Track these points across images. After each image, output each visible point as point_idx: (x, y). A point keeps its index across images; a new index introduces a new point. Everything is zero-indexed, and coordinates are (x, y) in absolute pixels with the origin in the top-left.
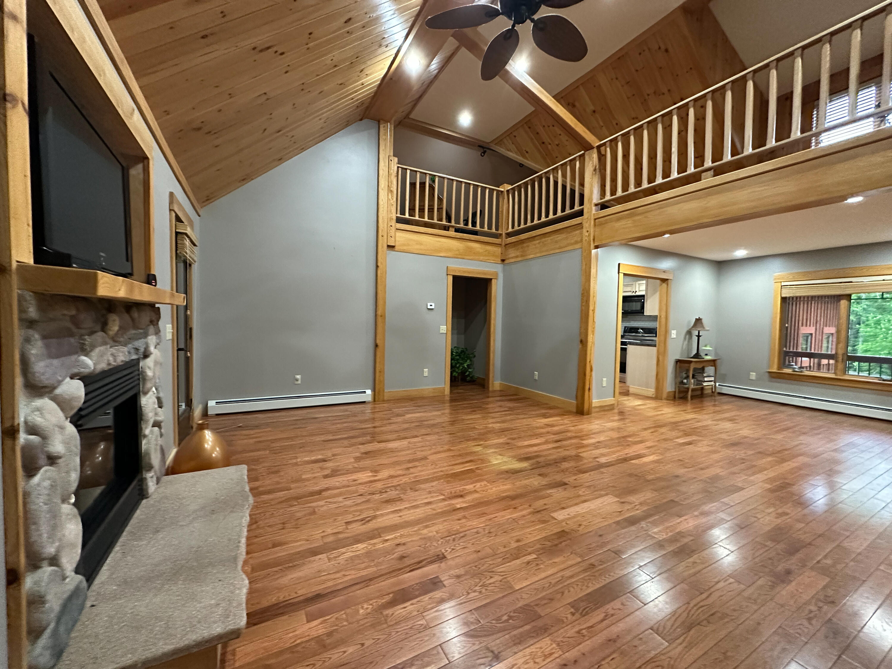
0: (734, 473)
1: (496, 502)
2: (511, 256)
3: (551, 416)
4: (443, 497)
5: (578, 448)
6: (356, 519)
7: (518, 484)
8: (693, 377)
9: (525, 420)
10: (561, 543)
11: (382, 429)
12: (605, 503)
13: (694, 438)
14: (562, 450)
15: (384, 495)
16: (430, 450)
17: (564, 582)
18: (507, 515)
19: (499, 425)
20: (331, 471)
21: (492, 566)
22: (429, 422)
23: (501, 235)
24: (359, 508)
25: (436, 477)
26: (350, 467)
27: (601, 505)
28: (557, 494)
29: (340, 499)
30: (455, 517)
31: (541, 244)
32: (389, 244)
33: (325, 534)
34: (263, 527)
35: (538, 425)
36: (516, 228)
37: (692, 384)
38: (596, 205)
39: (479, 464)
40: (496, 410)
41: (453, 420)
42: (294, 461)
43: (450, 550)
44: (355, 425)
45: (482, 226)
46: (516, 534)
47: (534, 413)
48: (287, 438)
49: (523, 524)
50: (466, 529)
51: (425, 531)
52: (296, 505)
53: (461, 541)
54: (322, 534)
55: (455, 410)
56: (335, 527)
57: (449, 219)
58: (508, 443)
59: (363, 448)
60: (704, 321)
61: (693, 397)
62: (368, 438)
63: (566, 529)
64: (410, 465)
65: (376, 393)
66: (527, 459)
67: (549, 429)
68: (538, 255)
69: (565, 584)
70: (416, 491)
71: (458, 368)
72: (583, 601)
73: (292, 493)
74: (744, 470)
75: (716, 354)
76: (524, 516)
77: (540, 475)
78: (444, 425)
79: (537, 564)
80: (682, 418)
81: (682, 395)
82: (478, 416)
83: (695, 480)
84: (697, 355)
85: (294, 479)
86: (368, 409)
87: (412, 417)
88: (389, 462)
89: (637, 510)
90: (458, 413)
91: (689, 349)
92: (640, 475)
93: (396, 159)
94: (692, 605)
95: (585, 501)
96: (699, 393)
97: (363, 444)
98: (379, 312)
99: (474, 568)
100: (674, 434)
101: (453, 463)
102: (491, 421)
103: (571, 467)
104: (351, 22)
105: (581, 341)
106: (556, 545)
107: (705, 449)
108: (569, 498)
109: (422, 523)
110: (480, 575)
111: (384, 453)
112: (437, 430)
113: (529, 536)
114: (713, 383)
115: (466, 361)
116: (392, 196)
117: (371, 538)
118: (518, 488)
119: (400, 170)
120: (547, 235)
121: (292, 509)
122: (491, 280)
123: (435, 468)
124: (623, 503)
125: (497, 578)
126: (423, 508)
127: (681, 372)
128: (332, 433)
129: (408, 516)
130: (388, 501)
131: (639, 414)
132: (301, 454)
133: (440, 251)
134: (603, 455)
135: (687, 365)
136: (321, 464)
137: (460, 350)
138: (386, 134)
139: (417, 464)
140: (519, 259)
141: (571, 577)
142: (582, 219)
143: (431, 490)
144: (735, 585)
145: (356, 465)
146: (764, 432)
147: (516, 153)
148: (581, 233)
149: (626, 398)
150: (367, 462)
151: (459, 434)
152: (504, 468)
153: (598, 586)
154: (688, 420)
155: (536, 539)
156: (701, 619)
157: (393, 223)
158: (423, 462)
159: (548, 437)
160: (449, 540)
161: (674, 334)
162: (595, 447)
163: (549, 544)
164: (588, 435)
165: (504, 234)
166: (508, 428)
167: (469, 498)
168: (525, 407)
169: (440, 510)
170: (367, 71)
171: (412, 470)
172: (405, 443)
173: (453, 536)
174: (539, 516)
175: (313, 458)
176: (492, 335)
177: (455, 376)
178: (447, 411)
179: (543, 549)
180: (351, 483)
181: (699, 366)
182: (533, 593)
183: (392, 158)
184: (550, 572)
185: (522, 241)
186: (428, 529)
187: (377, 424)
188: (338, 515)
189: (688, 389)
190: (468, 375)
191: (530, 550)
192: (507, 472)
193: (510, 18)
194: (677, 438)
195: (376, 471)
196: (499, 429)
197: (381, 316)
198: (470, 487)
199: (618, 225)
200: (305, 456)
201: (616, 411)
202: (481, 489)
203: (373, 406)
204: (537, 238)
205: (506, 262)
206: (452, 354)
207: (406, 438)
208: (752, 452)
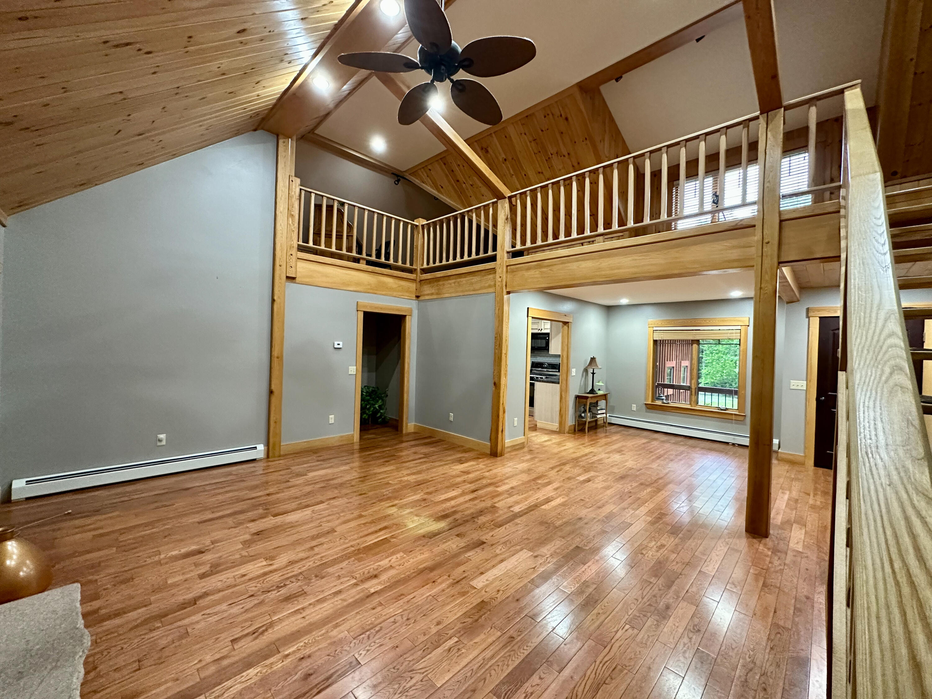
0: (625, 509)
1: (415, 577)
2: (426, 293)
3: (467, 461)
4: (354, 581)
5: (493, 497)
6: (246, 632)
7: (437, 550)
8: (589, 411)
9: (441, 468)
10: (481, 616)
11: (278, 495)
12: (520, 560)
13: (592, 474)
14: (478, 501)
15: (283, 591)
16: (338, 519)
17: (486, 664)
18: (427, 592)
19: (414, 477)
20: (211, 567)
21: (412, 663)
22: (335, 482)
23: (415, 270)
24: (249, 615)
25: (345, 555)
26: (237, 556)
27: (516, 563)
28: (476, 556)
29: (224, 606)
30: (369, 606)
31: (456, 284)
32: (289, 275)
33: (203, 663)
34: (107, 674)
35: (454, 473)
36: (431, 265)
37: (588, 417)
38: (508, 252)
39: (395, 531)
40: (410, 459)
41: (363, 475)
42: (156, 558)
43: (364, 653)
44: (241, 494)
45: (396, 260)
46: (436, 615)
47: (449, 458)
48: (146, 525)
49: (443, 601)
50: (381, 620)
51: (334, 633)
52: (158, 628)
53: (377, 637)
54: (199, 666)
55: (366, 462)
56: (217, 650)
57: (360, 252)
58: (425, 500)
59: (254, 527)
60: (597, 360)
61: (590, 429)
62: (261, 511)
63: (486, 597)
64: (314, 543)
65: (270, 448)
66: (444, 517)
67: (465, 477)
68: (454, 295)
69: (487, 667)
70: (323, 578)
71: (369, 409)
72: (504, 684)
73: (154, 609)
74: (631, 504)
75: (607, 388)
76: (443, 590)
77: (458, 535)
78: (353, 483)
79: (459, 649)
80: (582, 453)
81: (581, 427)
82: (392, 467)
83: (595, 521)
84: (592, 391)
85: (156, 587)
86: (259, 468)
87: (315, 476)
88: (287, 543)
89: (549, 563)
90: (369, 465)
91: (586, 385)
92: (549, 522)
93: (298, 181)
94: (598, 663)
95: (502, 561)
96: (594, 424)
97: (253, 521)
98: (276, 353)
99: (392, 670)
100: (577, 471)
101: (366, 532)
102: (405, 472)
103: (488, 521)
104: (245, 33)
105: (495, 384)
106: (477, 620)
107: (600, 486)
108: (487, 560)
109: (330, 622)
110: (400, 678)
111: (281, 530)
112: (344, 491)
113: (449, 615)
114: (604, 415)
115: (378, 402)
116: (293, 221)
117: (266, 657)
118: (436, 556)
119: (303, 192)
120: (463, 276)
121: (152, 635)
122: (404, 316)
123: (344, 543)
124: (536, 557)
125: (418, 677)
126: (332, 601)
127: (580, 407)
128: (210, 509)
129: (314, 615)
130: (288, 599)
131: (546, 451)
132: (166, 547)
133: (348, 285)
134: (517, 503)
135: (584, 400)
136: (197, 557)
137: (371, 389)
138: (286, 150)
139: (322, 540)
140: (435, 297)
141: (492, 657)
142: (496, 264)
143: (340, 574)
144: (630, 631)
145: (244, 553)
146: (644, 462)
147: (431, 187)
148: (494, 278)
149: (534, 434)
150: (259, 547)
151: (370, 494)
152: (422, 531)
153: (517, 662)
154: (586, 455)
155: (456, 617)
156: (606, 677)
157: (294, 251)
158: (330, 537)
159: (465, 487)
160: (363, 638)
161: (573, 372)
162: (509, 494)
163: (469, 620)
164: (502, 481)
165: (419, 269)
166: (424, 480)
167: (384, 577)
168: (440, 451)
169: (351, 600)
170: (263, 83)
171: (316, 550)
172: (307, 512)
173: (368, 633)
174: (458, 588)
175: (183, 551)
176: (406, 375)
177: (365, 419)
178: (357, 464)
179: (464, 628)
180: (238, 581)
181: (594, 401)
182: (456, 687)
183: (294, 178)
184: (471, 657)
185: (438, 279)
186: (338, 629)
187: (271, 490)
188: (221, 632)
189: (586, 422)
190: (380, 417)
191: (451, 632)
192: (424, 536)
193: (429, 72)
194: (579, 475)
195: (272, 558)
196: (415, 482)
197: (278, 358)
198: (385, 563)
199: (527, 274)
200: (173, 549)
201: (526, 449)
202: (398, 563)
203: (265, 465)
204: (452, 277)
205: (421, 298)
206: (362, 395)
207: (308, 506)
208: (636, 484)
